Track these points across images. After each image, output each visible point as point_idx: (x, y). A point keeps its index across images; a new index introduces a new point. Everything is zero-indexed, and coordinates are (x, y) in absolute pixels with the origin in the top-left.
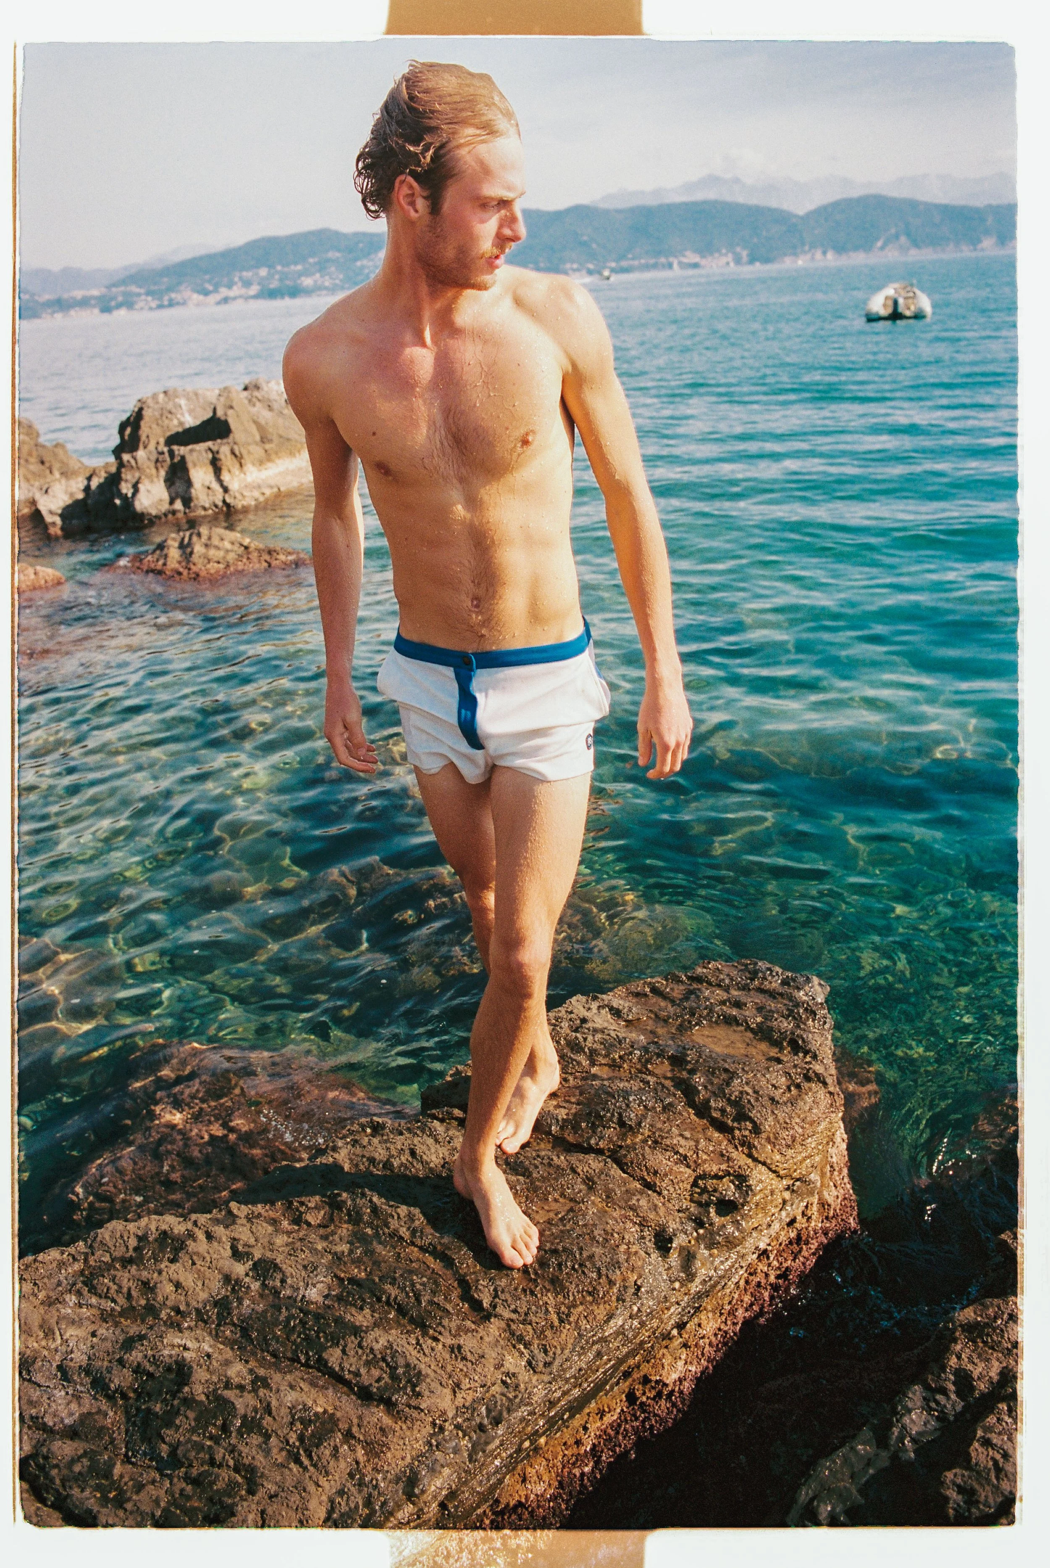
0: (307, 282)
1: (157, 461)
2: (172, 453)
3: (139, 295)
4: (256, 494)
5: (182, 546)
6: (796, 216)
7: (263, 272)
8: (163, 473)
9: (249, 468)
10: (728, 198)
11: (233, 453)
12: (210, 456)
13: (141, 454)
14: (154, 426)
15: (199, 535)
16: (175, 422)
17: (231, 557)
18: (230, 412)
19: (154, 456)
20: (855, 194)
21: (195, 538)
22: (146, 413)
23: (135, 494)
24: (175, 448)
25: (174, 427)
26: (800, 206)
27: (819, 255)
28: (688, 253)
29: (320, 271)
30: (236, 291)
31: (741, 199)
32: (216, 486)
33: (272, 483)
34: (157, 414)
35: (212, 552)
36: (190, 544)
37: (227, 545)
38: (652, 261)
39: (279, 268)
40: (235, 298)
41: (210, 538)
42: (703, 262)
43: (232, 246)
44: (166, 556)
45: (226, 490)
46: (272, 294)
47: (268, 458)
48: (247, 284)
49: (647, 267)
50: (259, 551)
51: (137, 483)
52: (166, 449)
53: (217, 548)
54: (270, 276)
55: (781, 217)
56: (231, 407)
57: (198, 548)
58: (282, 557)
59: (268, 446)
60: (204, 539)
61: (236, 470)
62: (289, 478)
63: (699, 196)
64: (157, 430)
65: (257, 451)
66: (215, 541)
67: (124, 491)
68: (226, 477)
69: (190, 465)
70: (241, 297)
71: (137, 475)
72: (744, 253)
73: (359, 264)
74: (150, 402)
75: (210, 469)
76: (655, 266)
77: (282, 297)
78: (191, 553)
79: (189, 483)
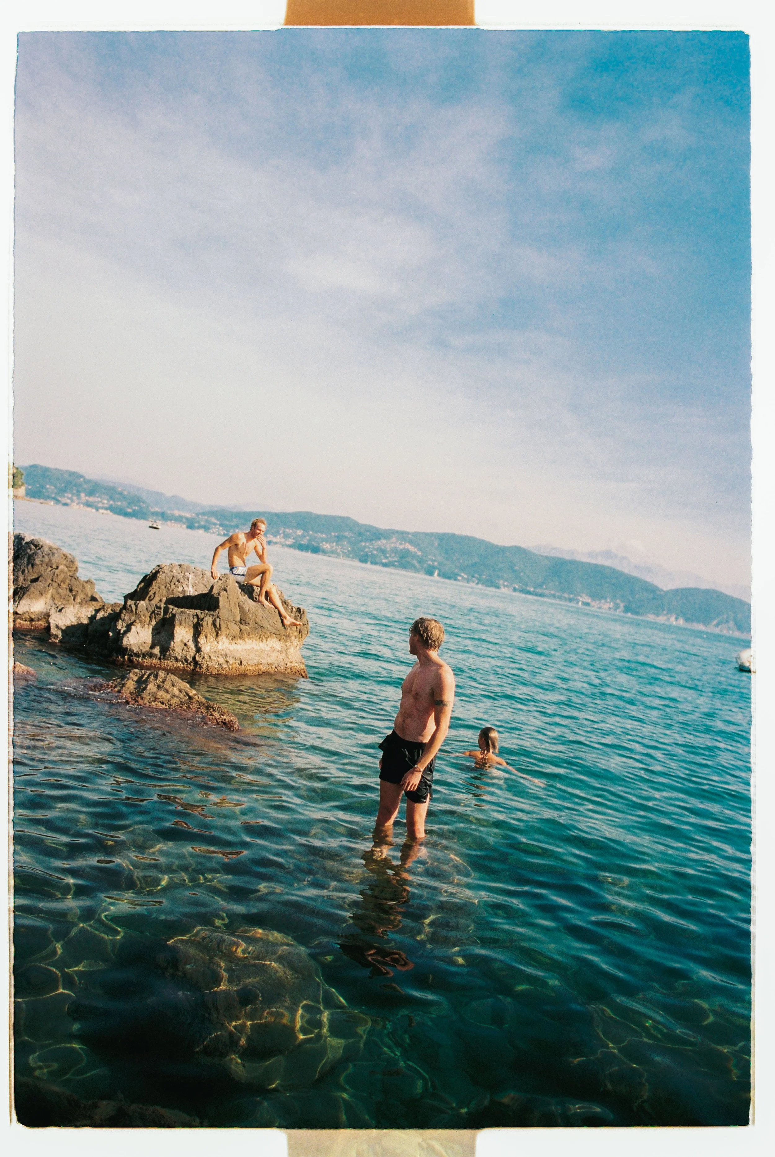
0: (327, 546)
1: (153, 612)
2: (166, 610)
3: (215, 524)
4: (222, 660)
5: (139, 682)
6: (662, 590)
7: (300, 532)
8: (154, 623)
9: (223, 638)
10: (618, 568)
11: (214, 623)
12: (196, 620)
13: (142, 603)
14: (163, 587)
15: (156, 676)
16: (180, 589)
17: (175, 701)
18: (223, 593)
19: (151, 609)
20: (703, 586)
21: (152, 678)
22: (160, 576)
23: (126, 632)
24: (171, 607)
25: (178, 592)
26: (665, 585)
27: (673, 619)
28: (584, 595)
29: (337, 542)
30: (278, 539)
31: (626, 571)
32: (191, 645)
33: (238, 656)
34: (168, 580)
35: (161, 693)
36: (146, 682)
37: (176, 691)
38: (558, 594)
39: (311, 533)
40: (276, 543)
41: (163, 682)
42: (593, 603)
43: (284, 512)
44: (124, 685)
45: (198, 650)
46: (301, 547)
47: (242, 635)
48: (286, 536)
49: (554, 596)
50: (199, 703)
51: (132, 624)
52: (163, 606)
53: (167, 691)
54: (303, 536)
55: (651, 589)
56: (226, 590)
57: (151, 687)
58: (216, 714)
59: (243, 627)
60: (160, 679)
61: (211, 638)
62: (252, 656)
63: (600, 561)
64: (164, 591)
65: (235, 628)
66: (167, 685)
67: (119, 627)
68: (202, 640)
69: (177, 622)
70: (280, 543)
71: (133, 618)
72: (622, 605)
73: (363, 544)
74: (166, 570)
75: (192, 631)
76: (560, 598)
77: (307, 551)
78: (145, 689)
79: (172, 637)
